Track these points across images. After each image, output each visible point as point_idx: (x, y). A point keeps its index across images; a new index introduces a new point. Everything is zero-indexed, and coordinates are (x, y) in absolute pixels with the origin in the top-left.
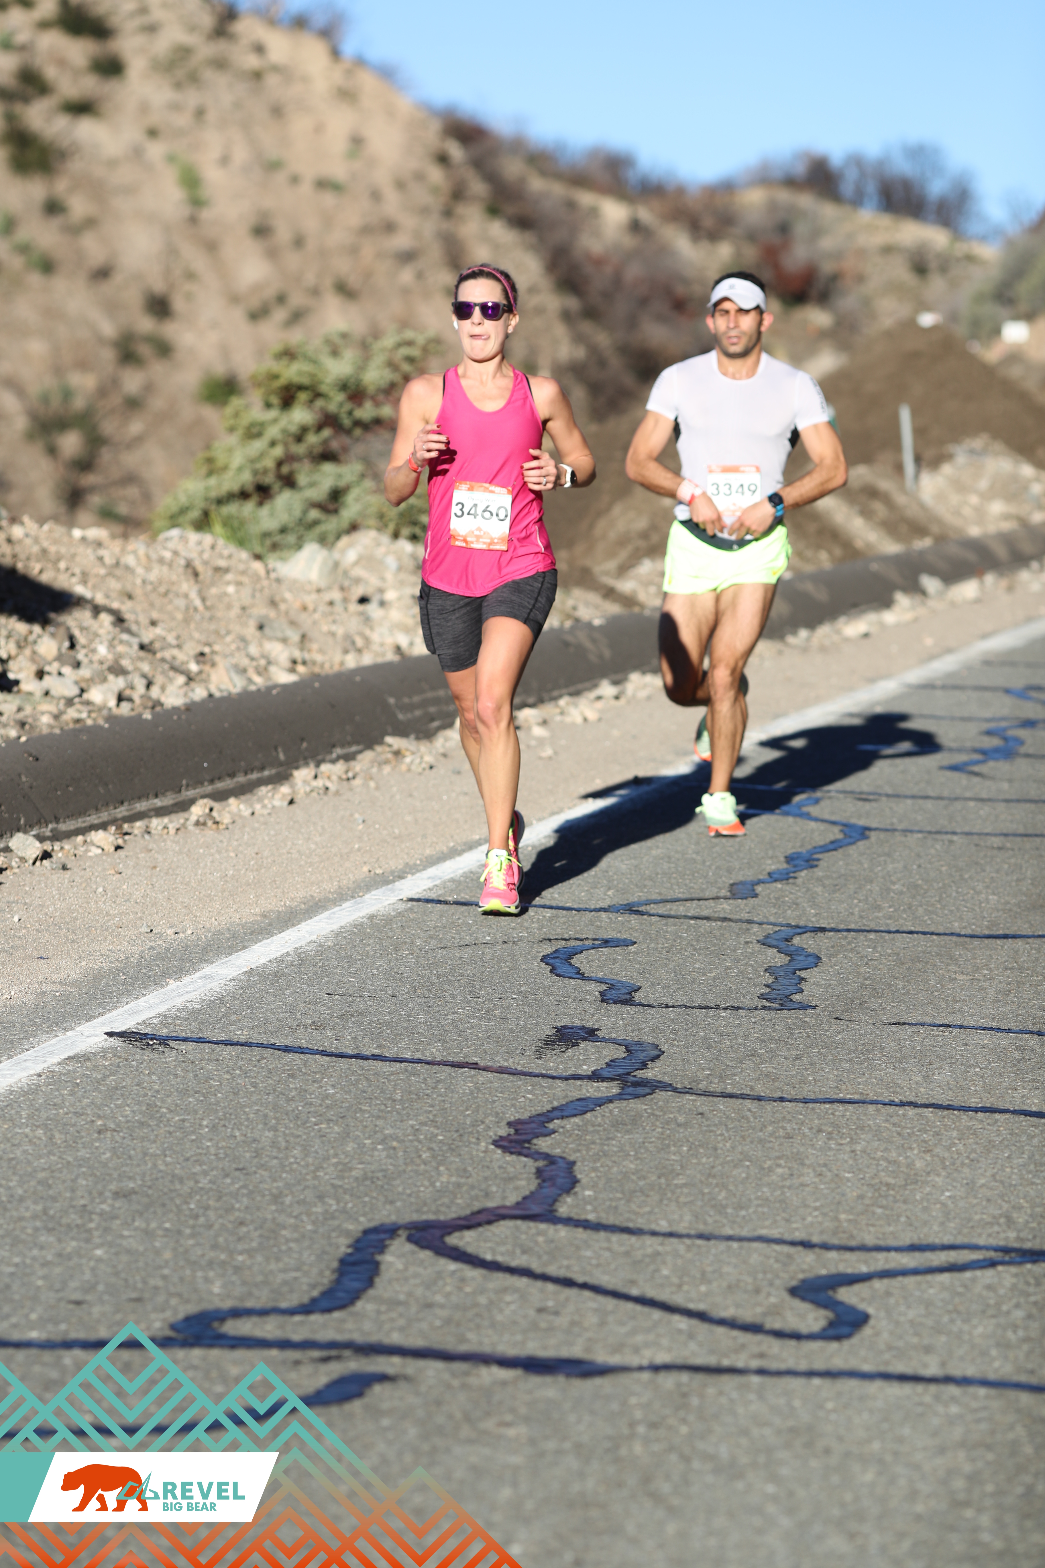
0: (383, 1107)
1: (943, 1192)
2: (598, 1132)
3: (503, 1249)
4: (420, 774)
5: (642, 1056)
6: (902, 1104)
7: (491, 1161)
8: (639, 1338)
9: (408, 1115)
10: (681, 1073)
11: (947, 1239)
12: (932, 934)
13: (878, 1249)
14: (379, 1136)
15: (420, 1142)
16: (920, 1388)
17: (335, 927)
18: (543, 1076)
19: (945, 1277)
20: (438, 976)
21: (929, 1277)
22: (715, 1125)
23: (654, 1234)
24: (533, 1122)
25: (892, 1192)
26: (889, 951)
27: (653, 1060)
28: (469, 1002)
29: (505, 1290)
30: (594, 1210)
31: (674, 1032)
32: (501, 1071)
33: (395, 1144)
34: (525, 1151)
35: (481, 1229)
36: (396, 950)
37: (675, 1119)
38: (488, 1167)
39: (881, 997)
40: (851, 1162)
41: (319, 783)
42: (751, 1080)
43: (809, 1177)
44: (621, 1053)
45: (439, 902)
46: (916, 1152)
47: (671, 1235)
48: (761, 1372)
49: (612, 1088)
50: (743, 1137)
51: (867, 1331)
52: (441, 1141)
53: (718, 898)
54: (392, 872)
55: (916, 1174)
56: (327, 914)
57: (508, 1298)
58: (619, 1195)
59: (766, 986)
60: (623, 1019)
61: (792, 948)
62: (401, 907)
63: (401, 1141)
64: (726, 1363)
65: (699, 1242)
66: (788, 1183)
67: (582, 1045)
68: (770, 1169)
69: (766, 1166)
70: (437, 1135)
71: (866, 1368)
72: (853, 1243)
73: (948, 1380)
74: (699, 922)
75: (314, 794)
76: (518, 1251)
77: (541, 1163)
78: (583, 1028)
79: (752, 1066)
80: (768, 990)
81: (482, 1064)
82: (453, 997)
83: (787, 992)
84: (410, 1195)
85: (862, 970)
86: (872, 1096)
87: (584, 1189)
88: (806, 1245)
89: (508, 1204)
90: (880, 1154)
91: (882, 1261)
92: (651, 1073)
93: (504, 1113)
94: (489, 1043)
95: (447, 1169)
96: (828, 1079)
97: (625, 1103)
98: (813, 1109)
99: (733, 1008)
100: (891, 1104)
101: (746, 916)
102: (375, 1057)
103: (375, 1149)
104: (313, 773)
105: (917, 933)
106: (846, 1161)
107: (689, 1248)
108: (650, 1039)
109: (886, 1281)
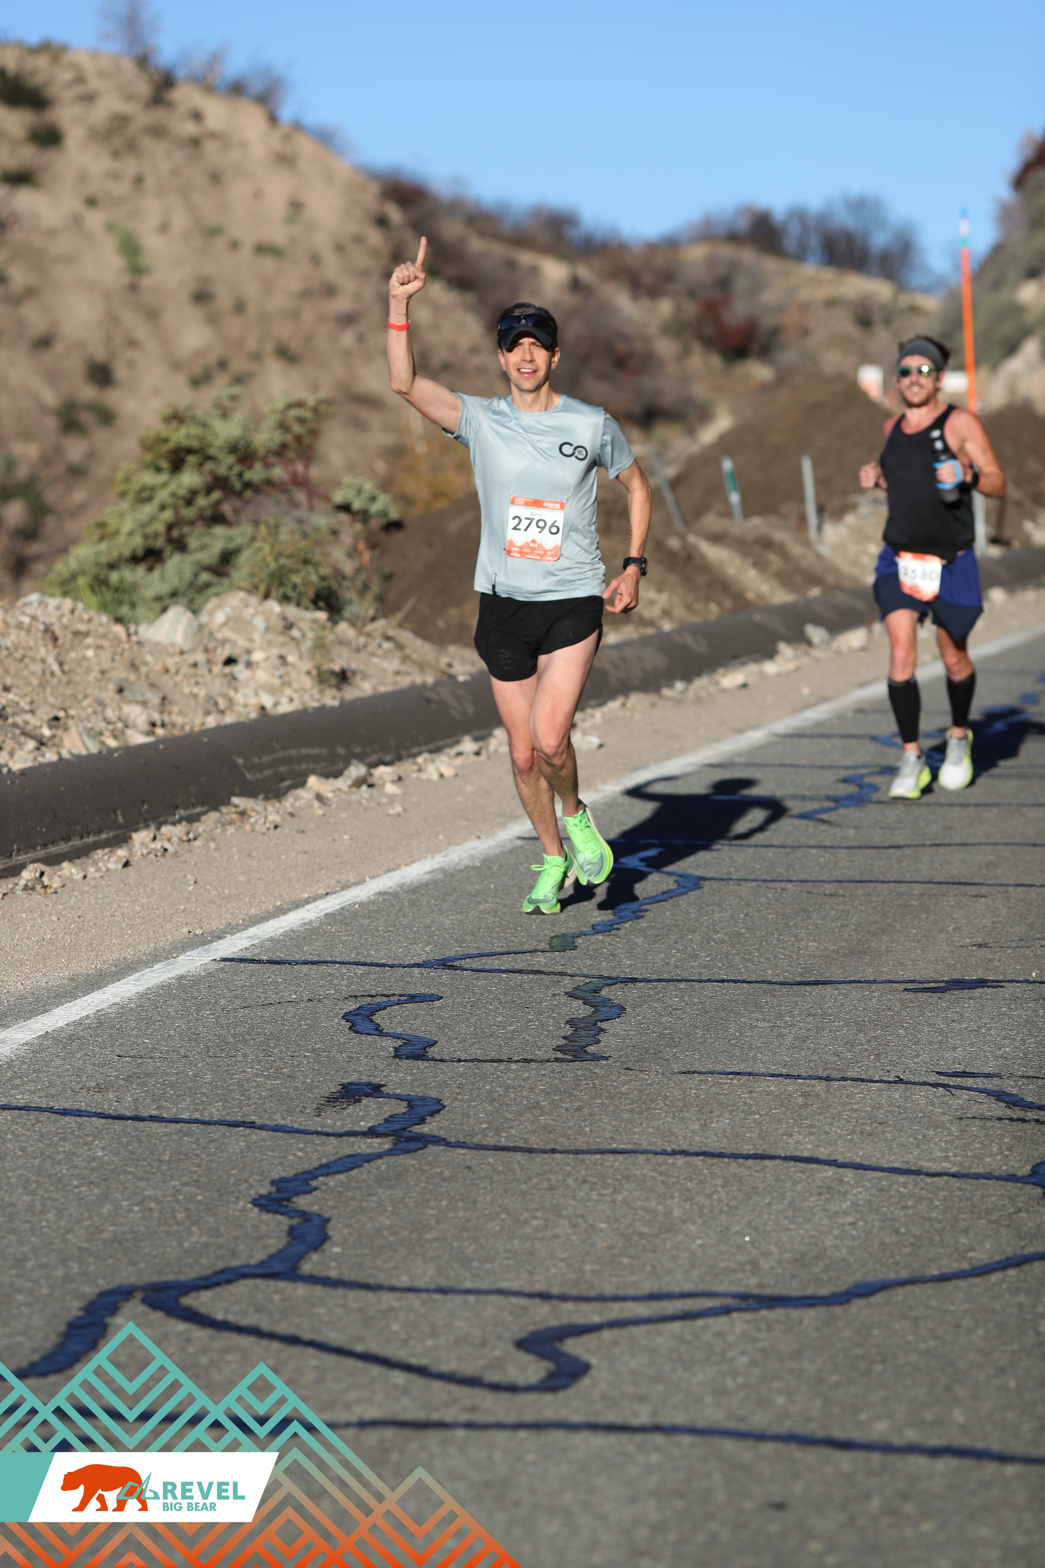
0: (148, 1168)
1: (694, 1240)
2: (360, 1188)
3: (235, 1308)
4: (264, 834)
5: (422, 1110)
6: (674, 1153)
7: (246, 1220)
8: (353, 1395)
9: (173, 1175)
10: (458, 1127)
11: (688, 1287)
12: (744, 982)
13: (616, 1298)
14: (138, 1197)
15: (178, 1202)
16: (624, 1438)
17: (141, 989)
18: (318, 1133)
19: (676, 1326)
20: (234, 1036)
21: (660, 1327)
22: (481, 1179)
23: (393, 1289)
24: (297, 1180)
25: (643, 1242)
26: (696, 1000)
27: (432, 1115)
28: (259, 1061)
29: (228, 1350)
30: (339, 1267)
31: (461, 1086)
32: (277, 1129)
33: (152, 1205)
34: (282, 1209)
35: (218, 1289)
36: (198, 1010)
37: (442, 1173)
38: (241, 1226)
39: (675, 1047)
40: (609, 1212)
41: (158, 845)
42: (526, 1133)
43: (564, 1228)
44: (401, 1108)
45: (253, 961)
46: (676, 1200)
47: (409, 1290)
48: (469, 1426)
49: (385, 1143)
50: (506, 1190)
51: (585, 1382)
52: (200, 1202)
53: (536, 951)
54: (213, 932)
55: (672, 1223)
56: (136, 975)
57: (230, 1357)
58: (367, 1251)
59: (564, 1038)
60: (411, 1074)
61: (599, 1000)
62: (213, 967)
63: (158, 1201)
64: (435, 1417)
65: (437, 1296)
66: (540, 1235)
67: (365, 1101)
68: (526, 1222)
69: (522, 1218)
70: (198, 1195)
71: (576, 1418)
72: (592, 1294)
73: (656, 1428)
74: (511, 975)
75: (152, 856)
76: (251, 1310)
77: (295, 1221)
78: (369, 1084)
79: (531, 1118)
80: (564, 1042)
81: (259, 1122)
82: (245, 1056)
83: (583, 1044)
84: (155, 1257)
85: (664, 1020)
86: (645, 1146)
87: (333, 1245)
88: (544, 1296)
89: (253, 1262)
90: (639, 1203)
91: (616, 1311)
92: (428, 1128)
93: (269, 1171)
94: (271, 1102)
95: (200, 1229)
96: (604, 1130)
97: (393, 1159)
98: (583, 1160)
99: (525, 1061)
100: (664, 1153)
101: (559, 968)
102: (152, 1118)
103: (131, 1211)
104: (152, 835)
105: (728, 981)
106: (604, 1212)
107: (424, 1303)
108: (434, 1094)
109: (616, 1331)
